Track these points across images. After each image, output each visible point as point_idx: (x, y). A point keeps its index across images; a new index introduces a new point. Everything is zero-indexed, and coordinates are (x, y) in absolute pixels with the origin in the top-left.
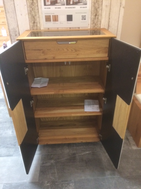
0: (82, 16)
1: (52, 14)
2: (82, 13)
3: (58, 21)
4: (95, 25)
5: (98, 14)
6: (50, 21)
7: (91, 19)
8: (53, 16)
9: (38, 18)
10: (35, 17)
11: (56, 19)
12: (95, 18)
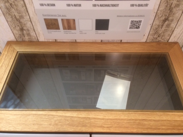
0: (132, 22)
1: (60, 16)
2: (133, 16)
3: (75, 29)
4: (159, 36)
5: (170, 18)
6: (58, 28)
7: (151, 27)
8: (62, 20)
9: (30, 23)
10: (22, 20)
11: (70, 25)
12: (162, 26)
